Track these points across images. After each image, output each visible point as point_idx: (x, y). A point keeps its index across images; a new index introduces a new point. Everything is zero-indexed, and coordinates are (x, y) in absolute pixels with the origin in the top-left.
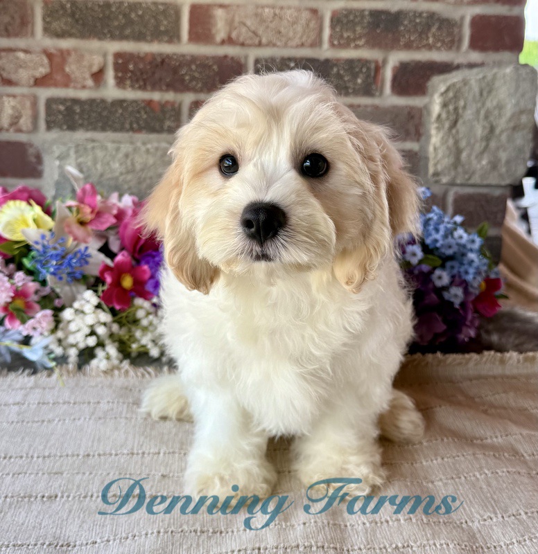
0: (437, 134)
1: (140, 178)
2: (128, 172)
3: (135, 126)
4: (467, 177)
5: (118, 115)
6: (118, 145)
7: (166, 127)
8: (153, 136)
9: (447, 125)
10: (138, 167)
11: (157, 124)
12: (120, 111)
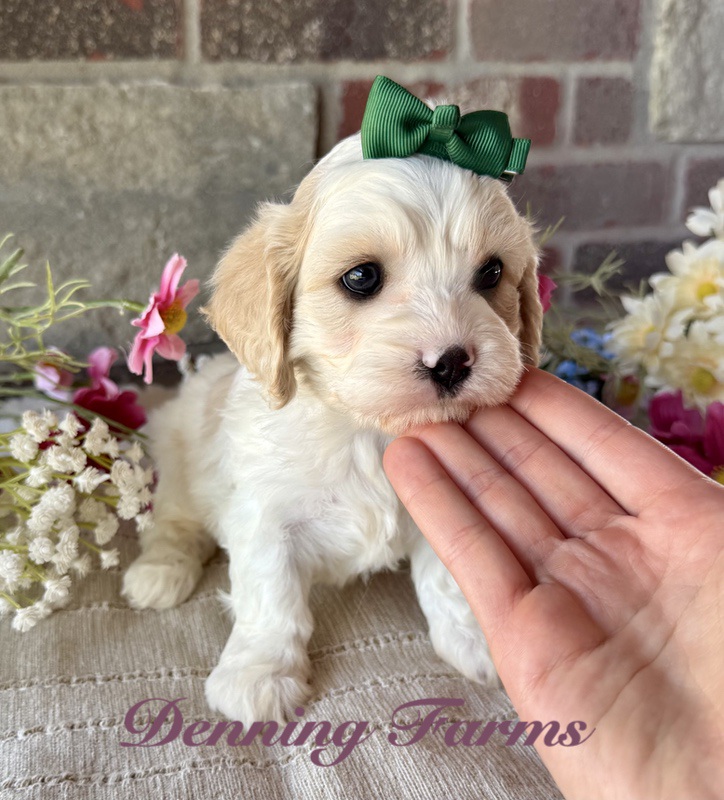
0: (666, 43)
1: (110, 158)
2: (86, 145)
3: (90, 43)
4: (712, 126)
5: (52, 20)
6: (60, 87)
7: (155, 44)
8: (129, 66)
9: (684, 25)
10: (106, 134)
11: (138, 37)
12: (56, 11)
